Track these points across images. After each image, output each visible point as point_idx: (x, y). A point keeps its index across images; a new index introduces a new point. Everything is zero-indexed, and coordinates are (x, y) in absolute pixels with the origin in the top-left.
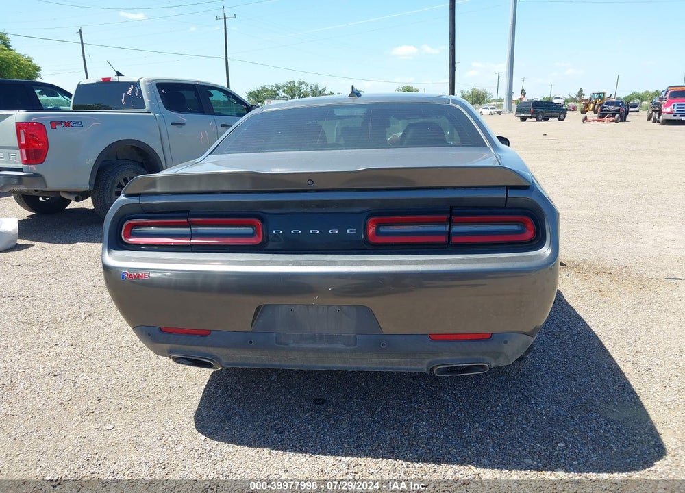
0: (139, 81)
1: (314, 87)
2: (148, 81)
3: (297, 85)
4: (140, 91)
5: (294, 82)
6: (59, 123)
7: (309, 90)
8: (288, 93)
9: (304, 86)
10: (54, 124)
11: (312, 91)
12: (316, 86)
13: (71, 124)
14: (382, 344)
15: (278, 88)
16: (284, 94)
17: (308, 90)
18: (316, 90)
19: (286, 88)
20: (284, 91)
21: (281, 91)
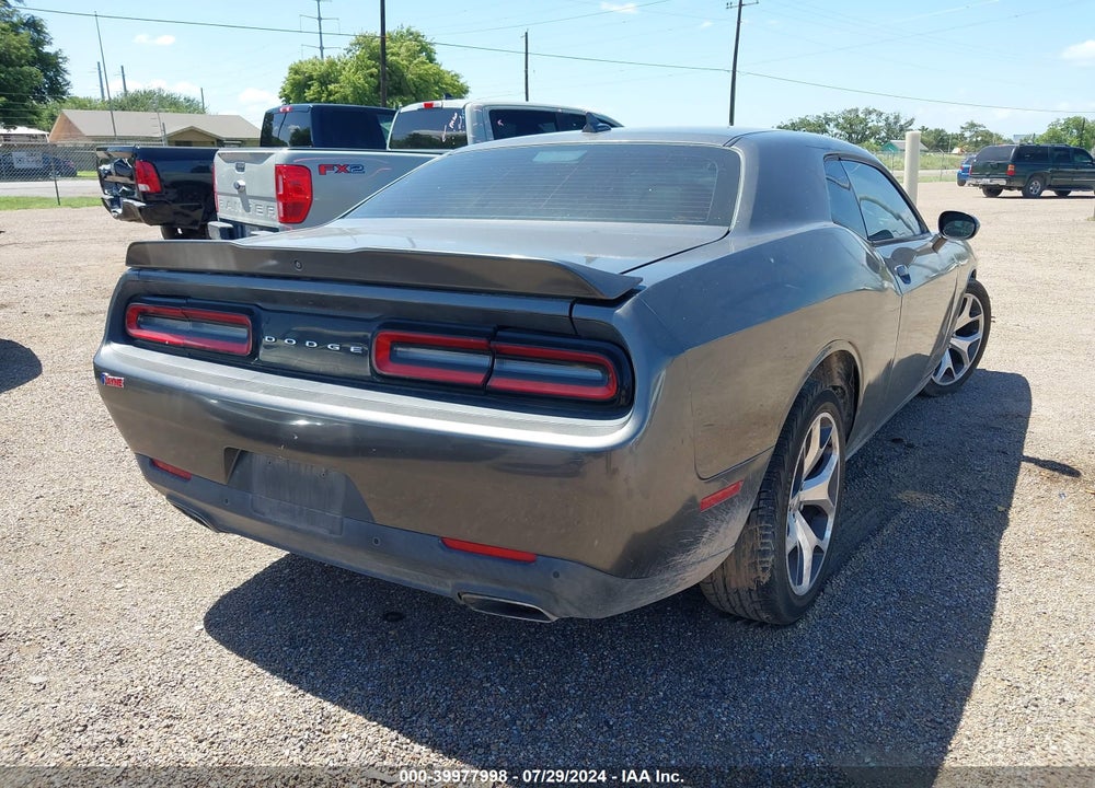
0: (464, 108)
1: (892, 120)
2: (478, 107)
3: (861, 116)
4: (464, 121)
5: (857, 110)
6: (331, 167)
7: (882, 124)
8: (843, 129)
9: (874, 117)
10: (323, 168)
11: (888, 124)
12: (897, 118)
13: (348, 169)
14: (374, 538)
15: (828, 121)
16: (835, 131)
17: (880, 124)
18: (896, 123)
19: (841, 121)
20: (837, 126)
21: (832, 125)
